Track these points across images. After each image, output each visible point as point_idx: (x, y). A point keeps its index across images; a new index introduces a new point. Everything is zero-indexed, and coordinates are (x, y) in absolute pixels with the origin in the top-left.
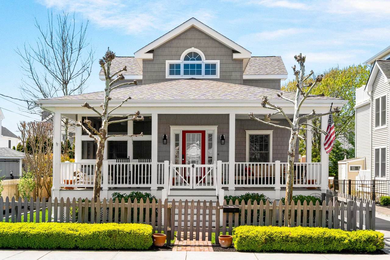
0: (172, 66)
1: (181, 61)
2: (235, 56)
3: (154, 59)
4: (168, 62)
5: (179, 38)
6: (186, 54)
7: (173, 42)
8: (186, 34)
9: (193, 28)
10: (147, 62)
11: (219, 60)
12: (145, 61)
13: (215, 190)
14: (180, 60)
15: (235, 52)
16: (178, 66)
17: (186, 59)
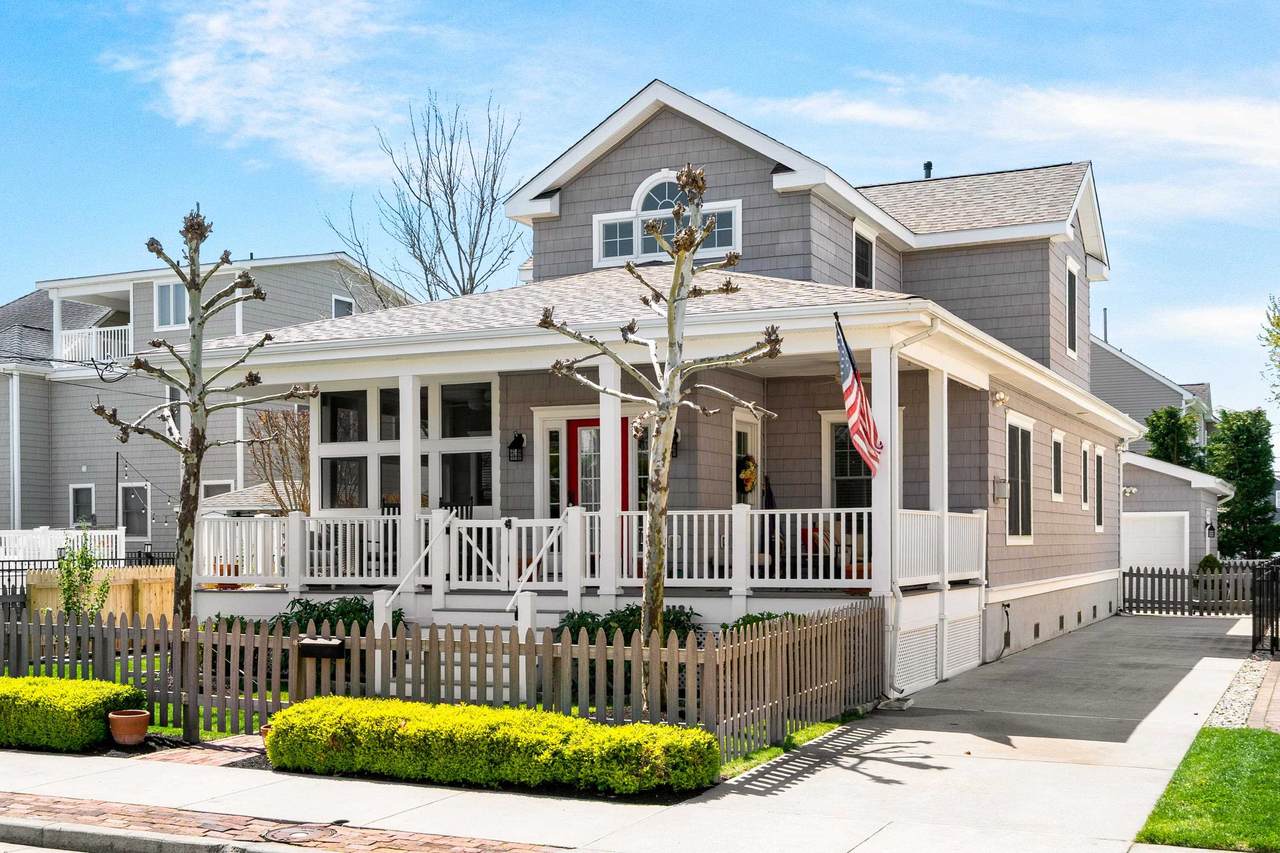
0: (609, 229)
1: (634, 214)
2: (781, 182)
3: (565, 213)
4: (599, 220)
5: (627, 145)
6: (647, 191)
7: (612, 158)
8: (644, 131)
9: (664, 112)
10: (542, 226)
11: (740, 201)
12: (539, 222)
13: (564, 593)
14: (629, 209)
15: (781, 168)
16: (626, 228)
17: (649, 204)
